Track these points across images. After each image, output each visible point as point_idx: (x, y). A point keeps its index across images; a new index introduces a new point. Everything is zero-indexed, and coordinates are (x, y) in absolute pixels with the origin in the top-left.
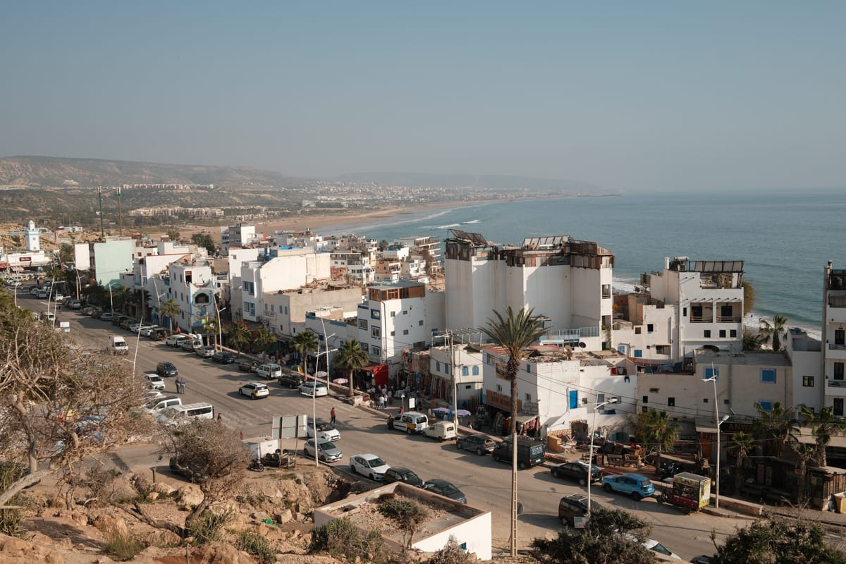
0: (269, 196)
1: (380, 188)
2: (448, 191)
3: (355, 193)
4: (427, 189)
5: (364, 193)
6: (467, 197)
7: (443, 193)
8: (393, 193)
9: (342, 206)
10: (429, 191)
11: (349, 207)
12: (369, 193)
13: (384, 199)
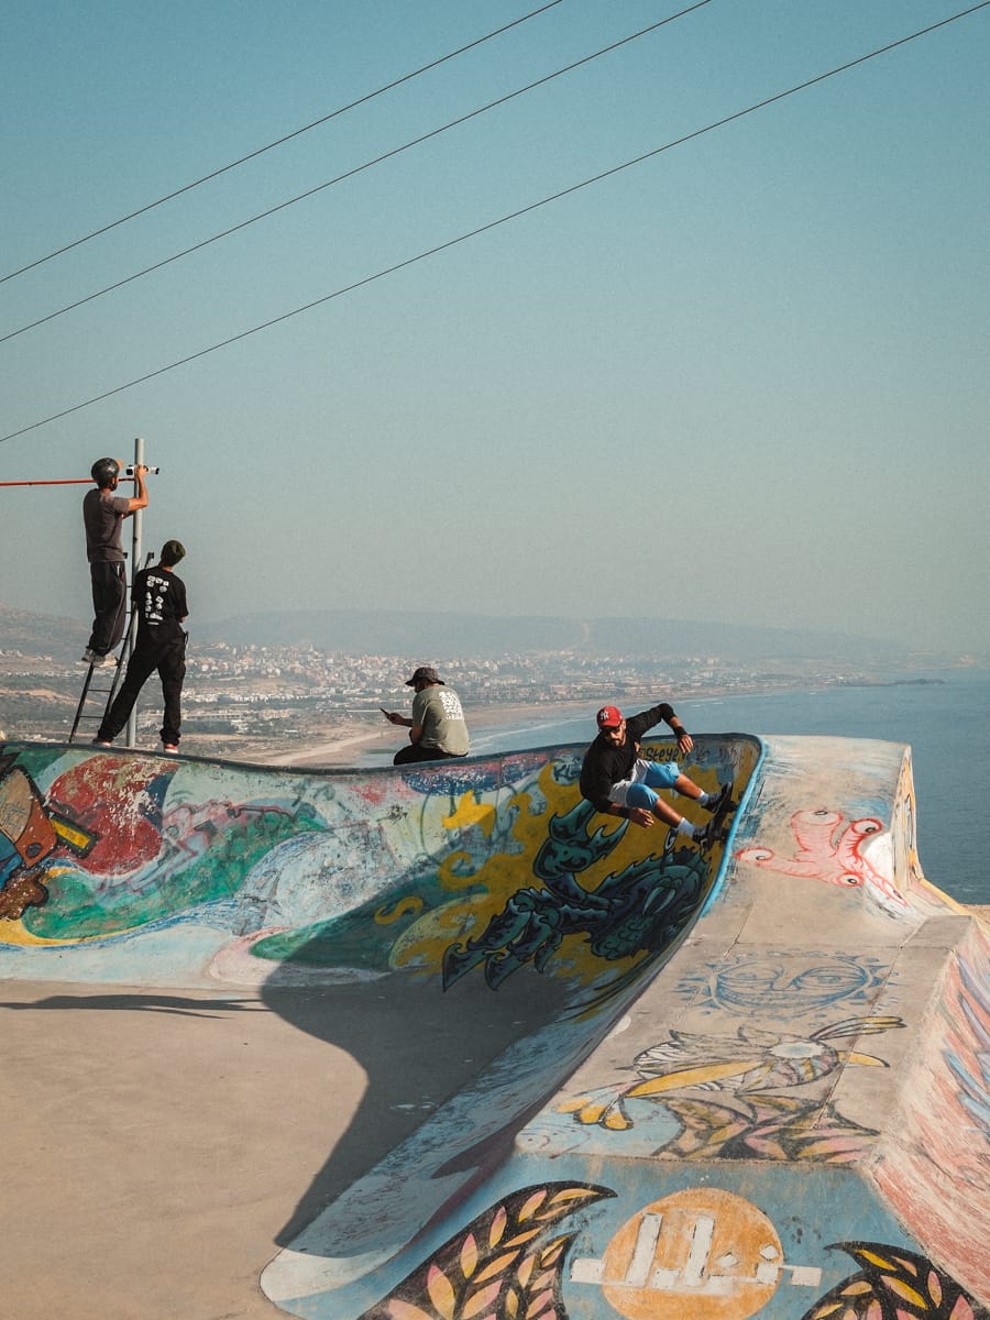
0: (50, 694)
1: (331, 661)
2: (503, 670)
3: (266, 677)
4: (451, 665)
5: (288, 675)
6: (548, 691)
7: (492, 675)
8: (363, 678)
9: (231, 730)
10: (455, 669)
11: (249, 733)
12: (302, 678)
13: (338, 698)
